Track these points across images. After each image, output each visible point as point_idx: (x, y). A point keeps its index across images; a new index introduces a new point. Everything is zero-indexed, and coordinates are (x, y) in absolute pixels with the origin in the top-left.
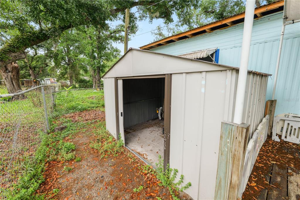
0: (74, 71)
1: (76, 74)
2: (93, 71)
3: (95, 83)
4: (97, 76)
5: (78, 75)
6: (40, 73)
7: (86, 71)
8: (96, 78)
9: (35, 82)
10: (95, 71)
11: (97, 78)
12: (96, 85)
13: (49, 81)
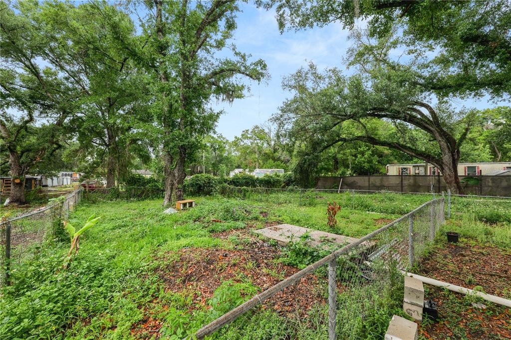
0: (118, 158)
1: (122, 165)
2: (168, 158)
3: (172, 189)
4: (176, 171)
5: (126, 166)
6: (34, 162)
7: (146, 159)
8: (174, 176)
9: (17, 184)
10: (172, 158)
11: (176, 175)
12: (174, 193)
13: (69, 177)
